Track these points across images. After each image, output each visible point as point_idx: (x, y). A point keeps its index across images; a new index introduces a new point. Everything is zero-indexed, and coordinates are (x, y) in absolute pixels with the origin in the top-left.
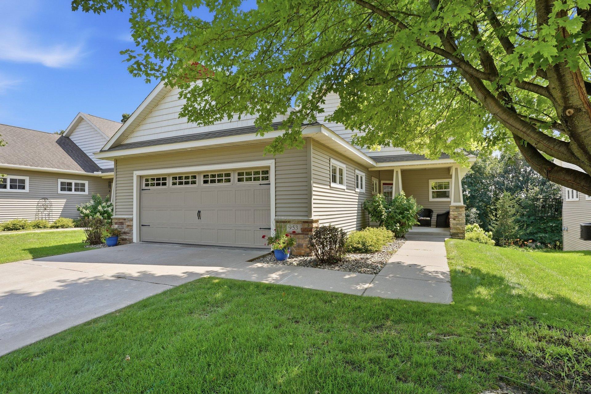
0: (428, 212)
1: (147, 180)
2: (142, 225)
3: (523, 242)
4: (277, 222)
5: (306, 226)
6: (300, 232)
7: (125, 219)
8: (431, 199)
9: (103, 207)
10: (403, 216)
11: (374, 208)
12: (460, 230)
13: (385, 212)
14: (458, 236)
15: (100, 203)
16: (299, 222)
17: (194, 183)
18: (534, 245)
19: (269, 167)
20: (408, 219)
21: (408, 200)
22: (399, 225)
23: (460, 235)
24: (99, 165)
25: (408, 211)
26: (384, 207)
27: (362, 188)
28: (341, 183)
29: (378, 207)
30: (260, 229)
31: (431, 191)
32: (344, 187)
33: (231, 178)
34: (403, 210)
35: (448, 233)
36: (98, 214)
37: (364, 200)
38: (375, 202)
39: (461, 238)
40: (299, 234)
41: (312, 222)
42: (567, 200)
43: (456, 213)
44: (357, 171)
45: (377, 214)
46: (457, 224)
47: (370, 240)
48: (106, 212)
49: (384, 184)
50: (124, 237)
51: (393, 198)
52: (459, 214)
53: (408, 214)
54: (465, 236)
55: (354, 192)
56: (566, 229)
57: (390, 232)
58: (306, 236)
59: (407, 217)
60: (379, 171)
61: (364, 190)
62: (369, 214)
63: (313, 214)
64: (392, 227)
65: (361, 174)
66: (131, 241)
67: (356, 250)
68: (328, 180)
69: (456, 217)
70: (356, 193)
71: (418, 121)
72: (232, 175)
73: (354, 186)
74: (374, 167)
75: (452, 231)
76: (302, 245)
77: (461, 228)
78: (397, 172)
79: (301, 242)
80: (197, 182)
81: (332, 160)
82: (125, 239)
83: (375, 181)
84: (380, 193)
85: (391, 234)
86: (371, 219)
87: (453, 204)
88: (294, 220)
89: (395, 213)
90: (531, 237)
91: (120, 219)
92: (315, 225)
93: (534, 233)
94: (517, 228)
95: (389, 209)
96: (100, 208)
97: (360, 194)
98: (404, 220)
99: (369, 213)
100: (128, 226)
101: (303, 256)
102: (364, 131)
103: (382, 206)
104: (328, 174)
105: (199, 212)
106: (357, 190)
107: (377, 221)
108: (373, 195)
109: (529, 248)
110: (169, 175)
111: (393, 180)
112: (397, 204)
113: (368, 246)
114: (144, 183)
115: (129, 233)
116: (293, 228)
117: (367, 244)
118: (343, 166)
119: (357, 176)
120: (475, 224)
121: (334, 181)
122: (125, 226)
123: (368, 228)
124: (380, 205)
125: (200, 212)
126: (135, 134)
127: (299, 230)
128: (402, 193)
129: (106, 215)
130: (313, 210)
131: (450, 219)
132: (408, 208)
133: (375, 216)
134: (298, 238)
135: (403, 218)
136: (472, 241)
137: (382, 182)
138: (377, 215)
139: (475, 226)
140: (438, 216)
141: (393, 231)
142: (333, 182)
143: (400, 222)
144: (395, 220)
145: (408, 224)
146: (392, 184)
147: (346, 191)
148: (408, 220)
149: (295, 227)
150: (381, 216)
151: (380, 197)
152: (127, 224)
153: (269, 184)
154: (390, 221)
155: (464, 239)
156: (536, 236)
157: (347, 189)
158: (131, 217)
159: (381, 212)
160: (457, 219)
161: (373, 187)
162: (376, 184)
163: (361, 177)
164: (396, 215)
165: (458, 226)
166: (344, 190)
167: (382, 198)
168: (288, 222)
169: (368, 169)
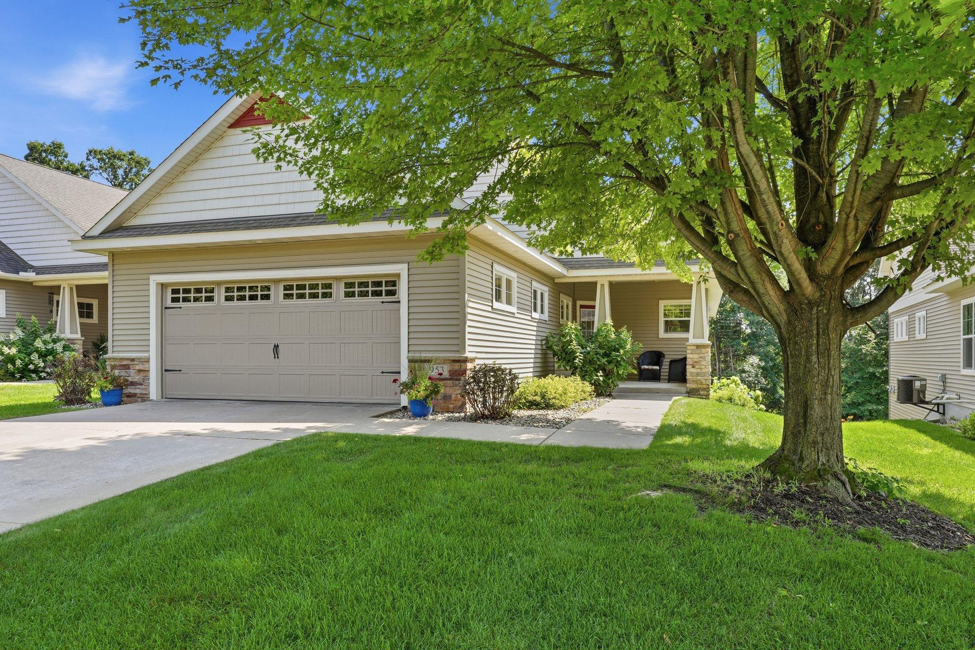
0: (657, 357)
1: (175, 291)
2: (165, 371)
4: (411, 361)
5: (457, 366)
6: (448, 376)
7: (133, 360)
8: (662, 334)
9: (45, 342)
10: (610, 359)
11: (562, 347)
12: (702, 384)
13: (581, 353)
14: (700, 395)
15: (36, 335)
16: (445, 361)
17: (267, 297)
19: (398, 275)
20: (618, 365)
21: (618, 334)
22: (602, 374)
23: (701, 392)
24: (25, 258)
25: (618, 351)
26: (579, 344)
27: (542, 312)
28: (509, 302)
29: (570, 345)
30: (383, 373)
31: (662, 319)
32: (513, 309)
33: (334, 291)
34: (610, 350)
35: (682, 389)
36: (35, 356)
37: (545, 332)
38: (564, 336)
39: (704, 397)
40: (446, 379)
41: (466, 360)
42: (895, 339)
43: (696, 356)
44: (535, 284)
45: (567, 356)
46: (698, 374)
47: (553, 391)
48: (51, 352)
49: (582, 307)
50: (131, 390)
51: (595, 330)
52: (700, 357)
53: (618, 356)
54: (709, 395)
55: (529, 318)
57: (587, 384)
58: (457, 382)
59: (616, 361)
60: (574, 283)
61: (546, 316)
62: (554, 357)
63: (468, 349)
64: (591, 376)
65: (542, 289)
66: (144, 398)
67: (532, 405)
68: (489, 297)
69: (696, 362)
70: (533, 320)
71: (616, 220)
72: (334, 286)
73: (529, 308)
74: (564, 276)
75: (690, 385)
76: (450, 396)
77: (704, 382)
78: (602, 285)
79: (449, 391)
80: (272, 297)
81: (495, 265)
82: (134, 395)
83: (566, 301)
84: (572, 322)
85: (589, 388)
86: (556, 365)
87: (692, 341)
88: (437, 359)
89: (596, 354)
90: (853, 411)
91: (122, 359)
92: (470, 366)
93: (859, 404)
95: (586, 348)
96: (38, 343)
97: (540, 321)
98: (610, 367)
99: (555, 354)
100: (140, 371)
101: (452, 412)
102: (545, 229)
103: (575, 343)
104: (488, 287)
105: (276, 347)
106: (536, 315)
107: (568, 368)
108: (562, 325)
110: (219, 283)
111: (595, 300)
112: (600, 339)
113: (549, 399)
114: (169, 296)
115: (141, 384)
116: (437, 371)
117: (549, 396)
118: (513, 275)
119: (535, 292)
120: (733, 377)
121: (498, 298)
122: (132, 372)
123: (550, 375)
124: (572, 341)
125: (278, 346)
126: (152, 209)
127: (446, 374)
128: (609, 321)
129: (50, 358)
130: (468, 342)
131: (687, 367)
132: (617, 346)
133: (564, 359)
134: (446, 386)
135: (610, 362)
136: (720, 401)
137: (579, 303)
138: (568, 358)
139: (734, 381)
140: (672, 363)
141: (592, 384)
142: (496, 301)
143: (604, 370)
144: (597, 367)
145: (618, 372)
146: (594, 307)
147: (517, 315)
148: (617, 367)
149: (440, 369)
150: (574, 359)
151: (572, 327)
152: (137, 367)
153: (399, 302)
154: (589, 368)
155: (709, 398)
156: (862, 408)
157: (517, 313)
158: (146, 355)
159: (574, 353)
160: (697, 367)
161: (562, 312)
162: (567, 306)
163: (542, 294)
164: (598, 358)
165: (699, 378)
166: (514, 314)
167: (576, 329)
168: (428, 361)
169: (553, 279)
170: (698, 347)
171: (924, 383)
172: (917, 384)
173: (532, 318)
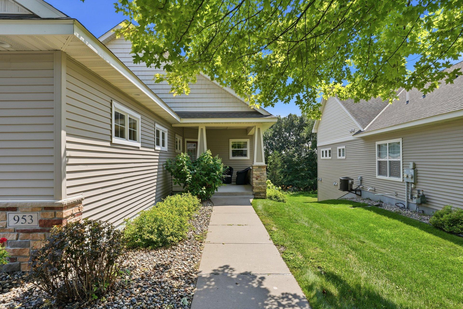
0: (230, 170)
3: (286, 187)
5: (50, 214)
6: (38, 228)
8: (231, 157)
10: (209, 177)
11: (177, 169)
12: (262, 189)
13: (190, 174)
14: (261, 196)
16: (34, 208)
18: (292, 189)
21: (214, 160)
22: (205, 189)
23: (262, 194)
25: (215, 172)
26: (189, 168)
27: (163, 145)
28: (133, 137)
29: (183, 168)
31: (231, 149)
32: (138, 145)
34: (209, 171)
35: (251, 193)
37: (165, 159)
38: (178, 162)
39: (263, 197)
40: (35, 231)
41: (62, 206)
42: (322, 158)
43: (258, 173)
44: (157, 126)
45: (182, 176)
46: (259, 184)
49: (188, 142)
51: (198, 157)
52: (261, 173)
53: (215, 175)
54: (266, 196)
55: (152, 150)
56: (320, 180)
57: (196, 197)
59: (213, 179)
60: (183, 127)
61: (166, 148)
62: (172, 175)
63: (65, 191)
64: (198, 191)
65: (163, 129)
68: (108, 132)
69: (258, 176)
70: (156, 151)
73: (153, 143)
74: (178, 123)
75: (255, 190)
78: (202, 129)
81: (114, 103)
83: (179, 138)
84: (184, 152)
85: (197, 200)
87: (256, 163)
88: (24, 206)
89: (201, 174)
90: (291, 183)
92: (66, 213)
94: (282, 177)
95: (194, 170)
97: (161, 152)
98: (210, 183)
103: (186, 167)
104: (106, 123)
106: (158, 148)
108: (177, 154)
109: (290, 191)
111: (197, 139)
112: (202, 164)
116: (23, 221)
118: (137, 116)
119: (158, 131)
121: (119, 134)
123: (169, 196)
124: (183, 166)
127: (35, 225)
128: (209, 152)
130: (66, 184)
131: (254, 179)
132: (214, 169)
133: (179, 178)
134: (34, 239)
135: (210, 180)
136: (272, 199)
137: (186, 140)
139: (268, 182)
140: (238, 173)
141: (199, 197)
142: (116, 136)
143: (206, 185)
144: (200, 183)
145: (214, 186)
146: (196, 143)
147: (141, 149)
148: (214, 182)
149: (28, 219)
150: (186, 178)
151: (184, 156)
154: (195, 184)
155: (266, 198)
156: (293, 182)
157: (142, 147)
159: (185, 173)
160: (259, 179)
161: (177, 145)
162: (180, 142)
163: (163, 134)
164: (201, 177)
165: (260, 186)
166: (139, 148)
167: (186, 157)
168: (14, 209)
169: (171, 125)
170: (260, 167)
171: (352, 181)
172: (350, 181)
173: (155, 150)
